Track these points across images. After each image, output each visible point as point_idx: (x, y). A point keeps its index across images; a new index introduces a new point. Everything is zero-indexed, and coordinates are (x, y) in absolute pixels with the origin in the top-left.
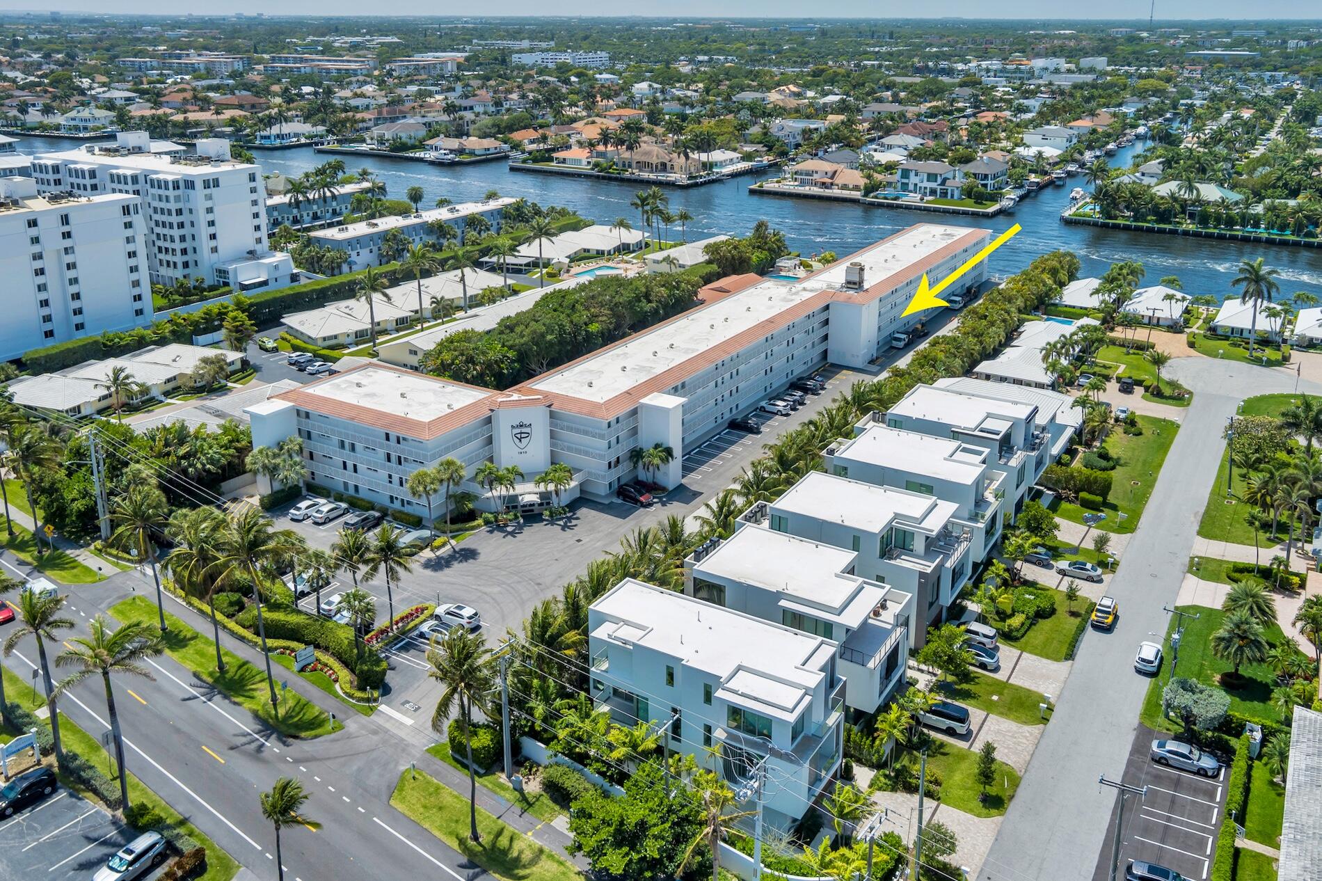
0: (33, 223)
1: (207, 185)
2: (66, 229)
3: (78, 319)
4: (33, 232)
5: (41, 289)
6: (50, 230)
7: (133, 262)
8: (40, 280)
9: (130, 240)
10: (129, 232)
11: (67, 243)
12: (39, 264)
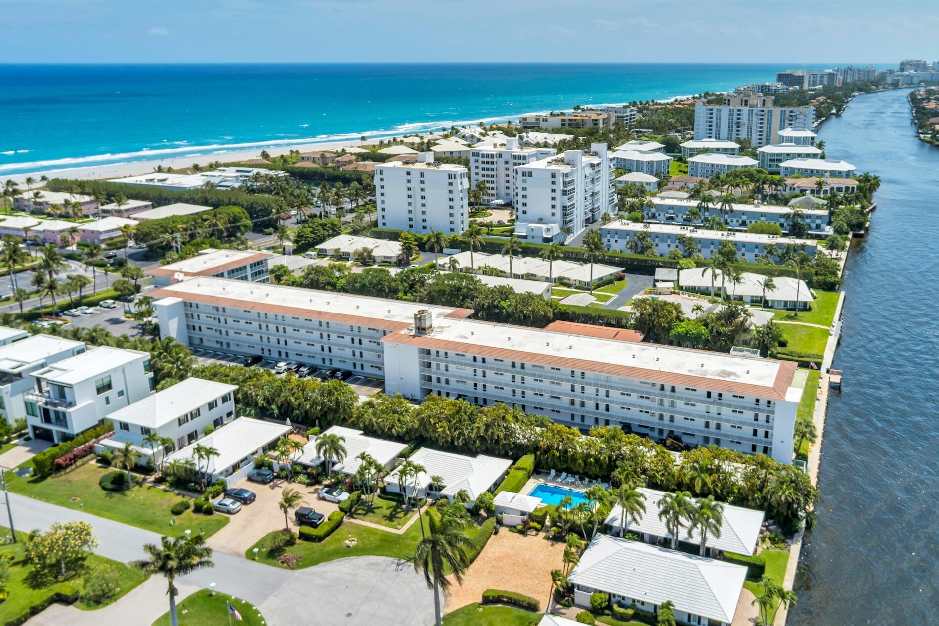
2: (422, 179)
4: (409, 177)
5: (410, 204)
6: (415, 178)
7: (451, 203)
8: (410, 200)
9: (451, 192)
10: (451, 188)
11: (422, 186)
12: (410, 193)
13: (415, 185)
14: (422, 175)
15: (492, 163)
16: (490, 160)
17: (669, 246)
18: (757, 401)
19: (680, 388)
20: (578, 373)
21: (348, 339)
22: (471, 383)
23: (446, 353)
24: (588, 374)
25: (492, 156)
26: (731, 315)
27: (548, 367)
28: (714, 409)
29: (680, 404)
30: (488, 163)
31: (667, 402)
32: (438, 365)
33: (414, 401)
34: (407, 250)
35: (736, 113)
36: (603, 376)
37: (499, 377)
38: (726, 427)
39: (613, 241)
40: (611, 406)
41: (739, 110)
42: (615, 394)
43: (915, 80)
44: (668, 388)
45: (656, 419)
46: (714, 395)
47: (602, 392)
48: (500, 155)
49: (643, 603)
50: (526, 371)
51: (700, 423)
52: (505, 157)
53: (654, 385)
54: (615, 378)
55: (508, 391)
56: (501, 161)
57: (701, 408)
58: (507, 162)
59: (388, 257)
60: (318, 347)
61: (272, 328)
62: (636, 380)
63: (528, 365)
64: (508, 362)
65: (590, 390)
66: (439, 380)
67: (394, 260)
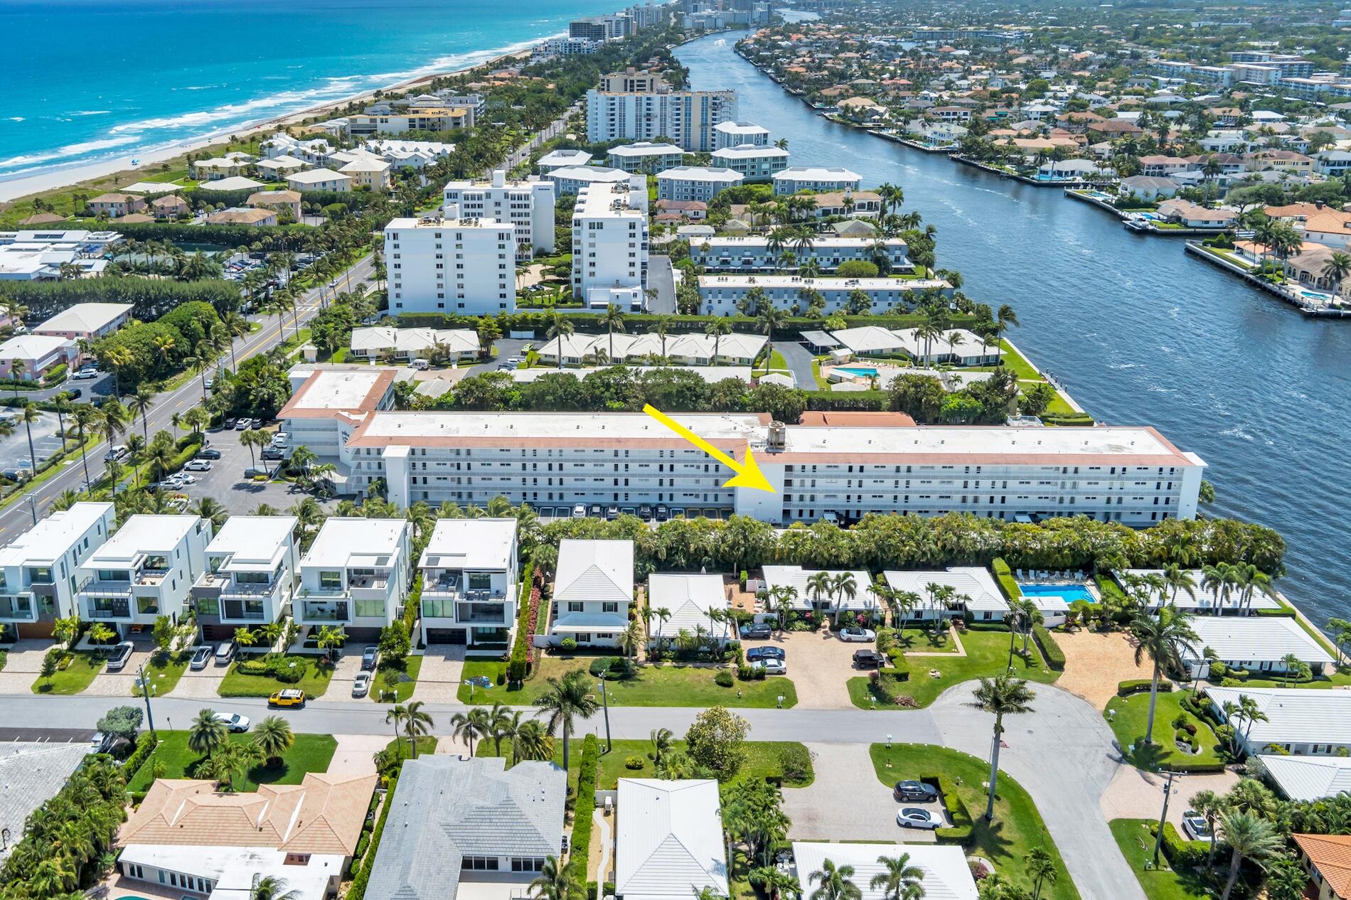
0: (438, 236)
1: (592, 226)
2: (459, 242)
3: (461, 301)
4: (438, 241)
5: (439, 276)
6: (449, 243)
7: (502, 271)
8: (440, 271)
9: (501, 256)
10: (502, 251)
11: (459, 251)
12: (439, 261)
13: (449, 250)
14: (459, 236)
15: (480, 206)
16: (477, 202)
17: (785, 302)
18: (1161, 470)
19: (1083, 469)
20: (973, 469)
21: (654, 467)
22: (842, 497)
23: (814, 467)
24: (984, 467)
25: (480, 197)
26: (998, 384)
27: (938, 466)
28: (1117, 484)
29: (1083, 485)
30: (473, 206)
31: (1069, 484)
32: (803, 482)
33: (775, 525)
34: (486, 340)
35: (644, 102)
36: (1001, 468)
37: (879, 484)
38: (1127, 500)
39: (715, 301)
40: (1008, 497)
41: (649, 99)
42: (1012, 484)
43: (720, 23)
44: (1071, 470)
45: (1056, 503)
46: (1119, 470)
47: (999, 484)
48: (488, 195)
49: (1250, 663)
50: (913, 474)
51: (1101, 500)
52: (494, 198)
53: (1058, 469)
54: (1014, 468)
55: (888, 498)
56: (491, 202)
57: (1104, 485)
58: (498, 204)
59: (467, 353)
60: (609, 482)
61: (543, 467)
62: (1037, 468)
63: (915, 467)
64: (891, 467)
65: (985, 484)
66: (802, 498)
67: (476, 355)
